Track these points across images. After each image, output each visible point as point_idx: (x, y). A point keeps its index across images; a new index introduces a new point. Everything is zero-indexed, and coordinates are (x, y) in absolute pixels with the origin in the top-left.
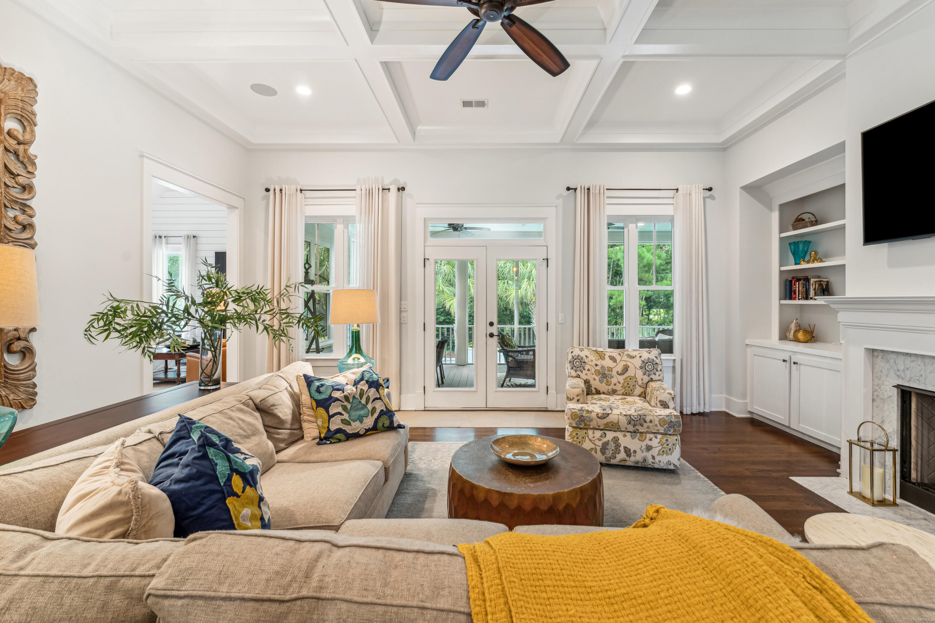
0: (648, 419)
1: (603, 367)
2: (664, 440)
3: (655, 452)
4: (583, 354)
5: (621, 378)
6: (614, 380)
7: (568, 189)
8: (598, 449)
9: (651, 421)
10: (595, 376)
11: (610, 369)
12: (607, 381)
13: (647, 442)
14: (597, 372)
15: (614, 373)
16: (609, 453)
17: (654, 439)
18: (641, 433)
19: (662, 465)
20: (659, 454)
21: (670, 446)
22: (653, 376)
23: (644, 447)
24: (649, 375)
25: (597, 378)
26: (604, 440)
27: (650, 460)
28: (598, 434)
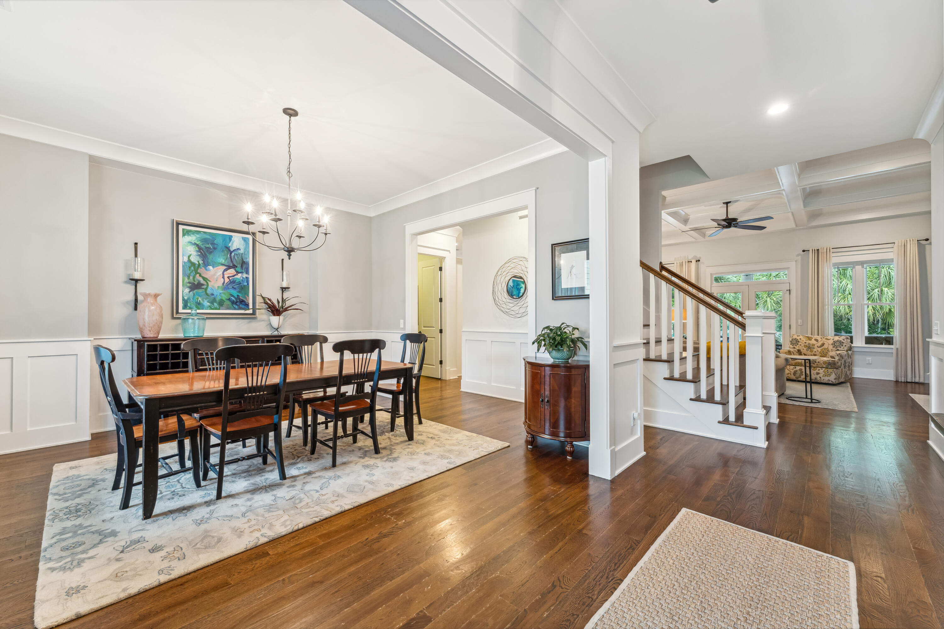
0: (817, 361)
1: (809, 344)
2: (826, 371)
3: (821, 375)
4: (798, 338)
5: (819, 349)
6: (814, 350)
7: (804, 251)
8: (792, 373)
9: (819, 362)
10: (804, 348)
11: (814, 345)
12: (811, 350)
13: (817, 371)
14: (805, 346)
15: (816, 346)
16: (798, 375)
17: (821, 370)
18: (815, 367)
19: (825, 382)
20: (823, 376)
21: (829, 373)
22: (839, 348)
23: (815, 373)
24: (836, 348)
25: (805, 349)
26: (795, 370)
27: (819, 379)
28: (792, 367)
